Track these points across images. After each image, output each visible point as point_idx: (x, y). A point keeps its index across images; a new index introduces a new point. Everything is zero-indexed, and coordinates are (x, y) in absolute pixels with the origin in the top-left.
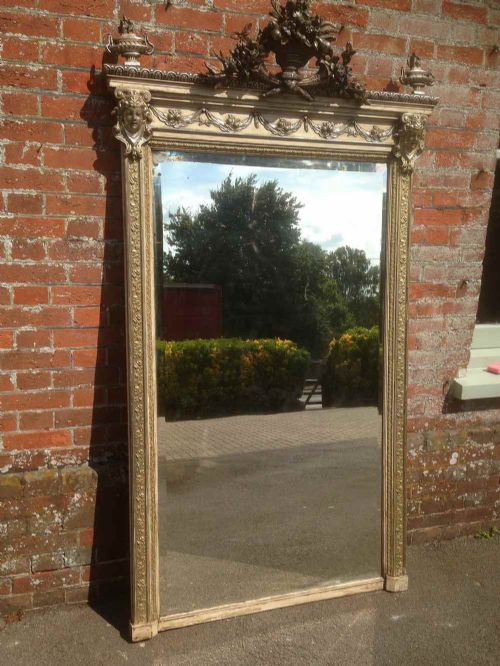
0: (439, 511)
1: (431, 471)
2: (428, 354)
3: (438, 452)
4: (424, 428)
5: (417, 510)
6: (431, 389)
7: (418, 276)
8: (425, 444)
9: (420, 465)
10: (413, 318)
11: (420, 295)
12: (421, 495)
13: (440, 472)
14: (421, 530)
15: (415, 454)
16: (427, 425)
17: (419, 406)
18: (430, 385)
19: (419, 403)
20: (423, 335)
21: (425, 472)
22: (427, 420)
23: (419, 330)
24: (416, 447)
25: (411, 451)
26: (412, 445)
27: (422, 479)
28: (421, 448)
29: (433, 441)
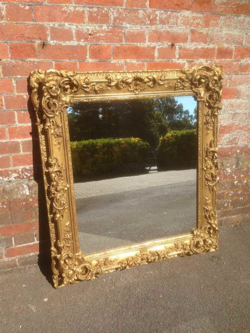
0: (243, 206)
1: (240, 181)
2: (245, 101)
3: (245, 169)
4: (237, 153)
5: (228, 205)
6: (244, 127)
7: (242, 42)
8: (237, 164)
9: (233, 178)
10: (236, 74)
11: (243, 57)
12: (232, 196)
13: (245, 182)
14: (230, 217)
15: (230, 171)
16: (238, 151)
17: (235, 139)
18: (244, 124)
19: (235, 136)
20: (242, 88)
21: (236, 182)
22: (238, 148)
23: (240, 84)
24: (231, 166)
25: (227, 169)
26: (228, 165)
27: (233, 186)
28: (234, 167)
29: (243, 162)
